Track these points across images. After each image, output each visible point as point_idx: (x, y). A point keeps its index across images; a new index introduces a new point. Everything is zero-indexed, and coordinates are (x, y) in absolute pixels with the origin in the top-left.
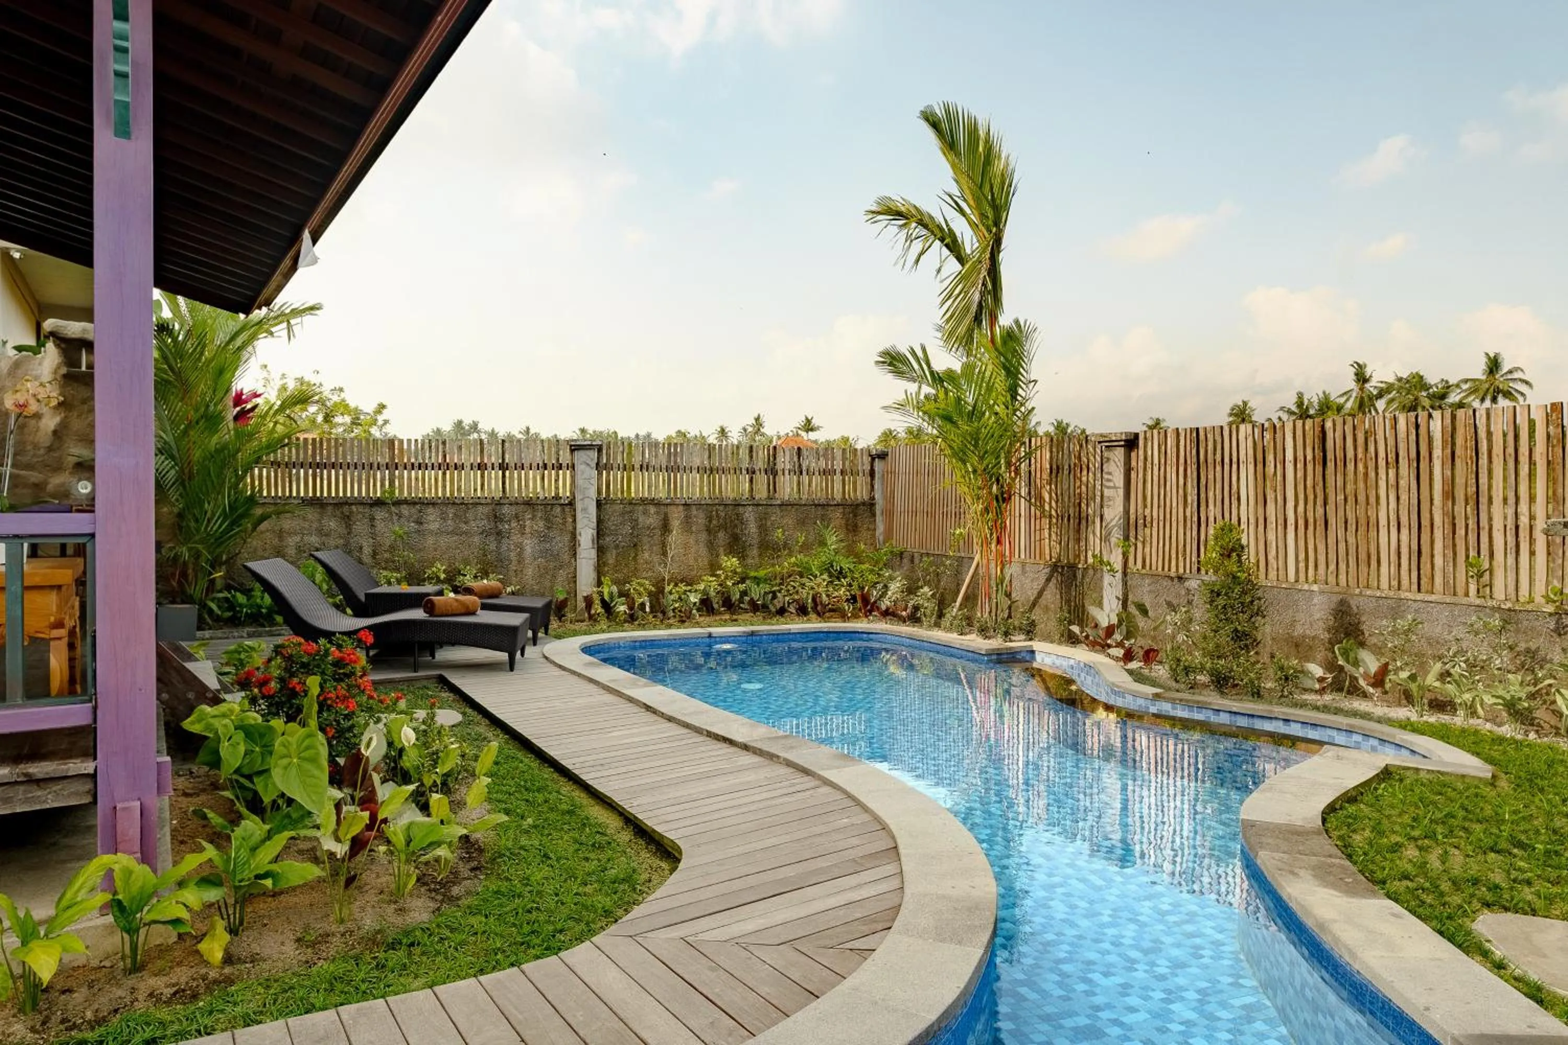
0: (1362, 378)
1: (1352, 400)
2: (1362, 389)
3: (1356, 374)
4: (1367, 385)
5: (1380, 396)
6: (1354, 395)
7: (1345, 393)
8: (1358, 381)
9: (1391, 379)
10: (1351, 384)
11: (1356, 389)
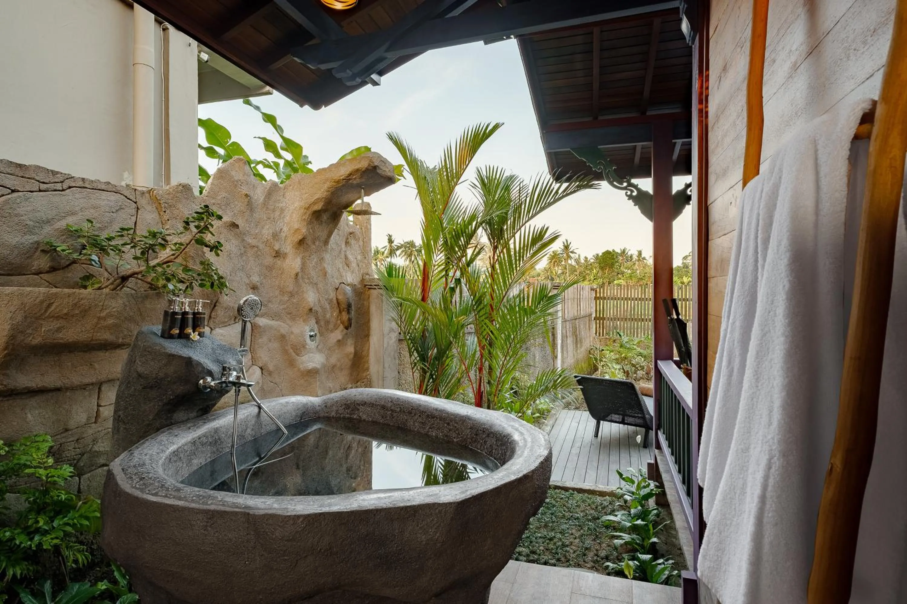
0: (390, 241)
1: (387, 250)
2: (391, 246)
3: (389, 239)
4: (393, 244)
5: (397, 249)
6: (388, 248)
7: (385, 247)
8: (389, 242)
9: (403, 243)
10: (386, 244)
11: (388, 246)
